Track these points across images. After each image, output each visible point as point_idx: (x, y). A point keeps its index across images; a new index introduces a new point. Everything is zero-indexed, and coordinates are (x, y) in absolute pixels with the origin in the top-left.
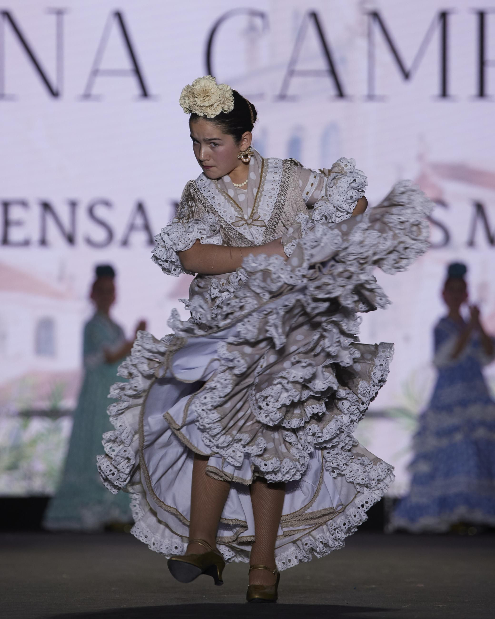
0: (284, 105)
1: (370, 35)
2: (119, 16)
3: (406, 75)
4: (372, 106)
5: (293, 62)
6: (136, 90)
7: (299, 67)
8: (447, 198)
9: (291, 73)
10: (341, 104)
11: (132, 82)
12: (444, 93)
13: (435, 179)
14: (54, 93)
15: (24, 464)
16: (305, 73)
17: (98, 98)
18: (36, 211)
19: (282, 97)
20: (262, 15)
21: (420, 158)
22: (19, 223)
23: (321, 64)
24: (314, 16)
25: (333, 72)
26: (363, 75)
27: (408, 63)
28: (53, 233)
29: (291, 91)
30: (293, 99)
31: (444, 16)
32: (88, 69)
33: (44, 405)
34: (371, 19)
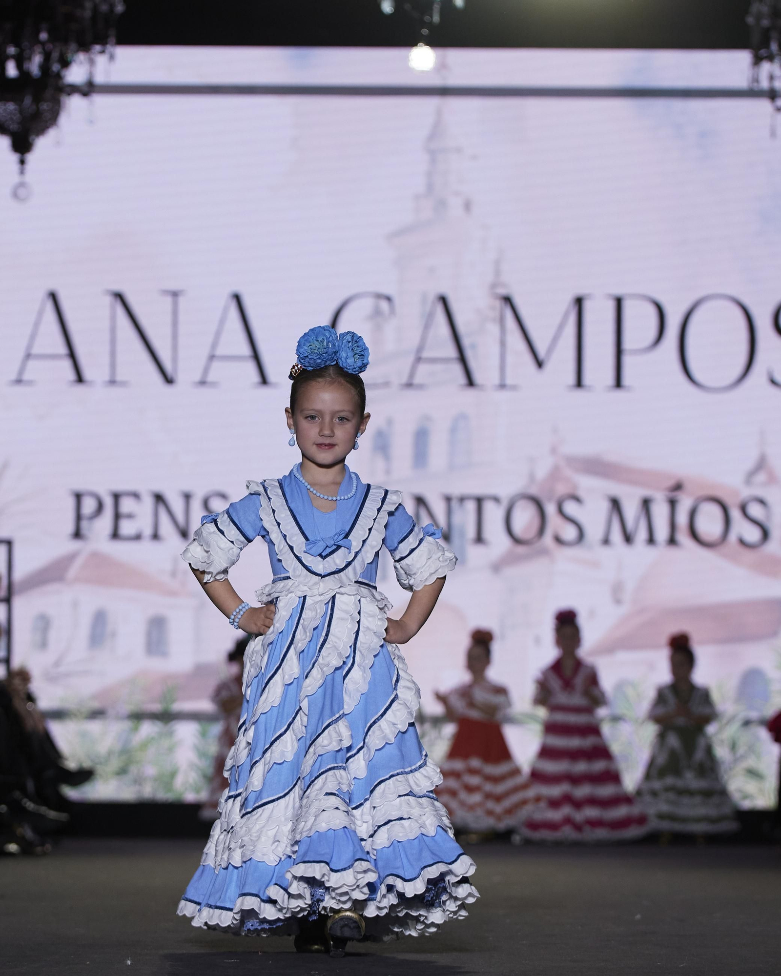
0: (410, 393)
1: (502, 321)
2: (237, 298)
3: (540, 364)
4: (505, 395)
5: (420, 349)
6: (255, 377)
7: (426, 354)
8: (581, 493)
9: (419, 360)
10: (471, 393)
11: (250, 368)
12: (579, 383)
13: (568, 472)
14: (169, 380)
15: (133, 769)
16: (433, 361)
17: (214, 385)
18: (148, 502)
19: (409, 385)
20: (389, 299)
21: (554, 451)
22: (130, 516)
23: (451, 351)
24: (444, 300)
25: (462, 359)
26: (495, 361)
27: (542, 352)
28: (167, 528)
29: (417, 380)
30: (421, 387)
31: (579, 302)
32: (205, 353)
33: (156, 707)
34: (503, 302)
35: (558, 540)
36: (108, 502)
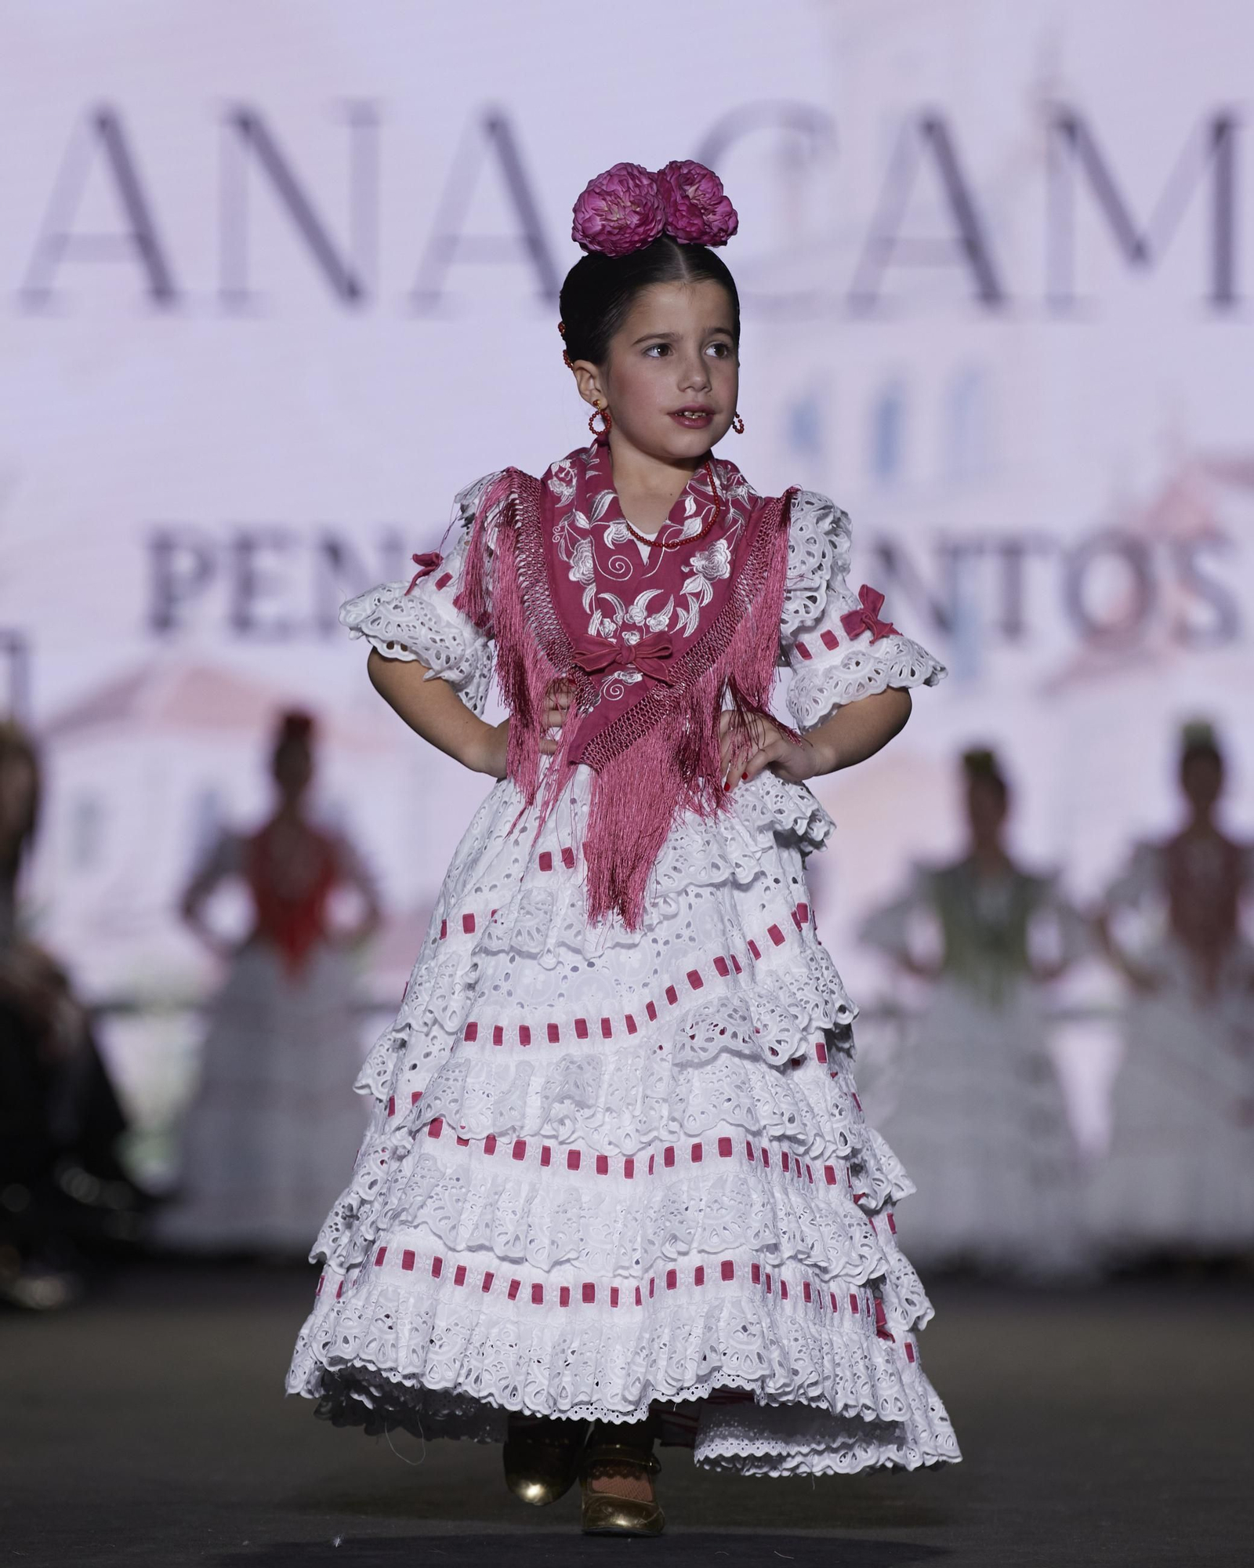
2: (498, 127)
3: (1136, 251)
10: (993, 324)
12: (1225, 292)
18: (307, 558)
25: (971, 243)
27: (1143, 217)
35: (1184, 634)
36: (225, 562)
